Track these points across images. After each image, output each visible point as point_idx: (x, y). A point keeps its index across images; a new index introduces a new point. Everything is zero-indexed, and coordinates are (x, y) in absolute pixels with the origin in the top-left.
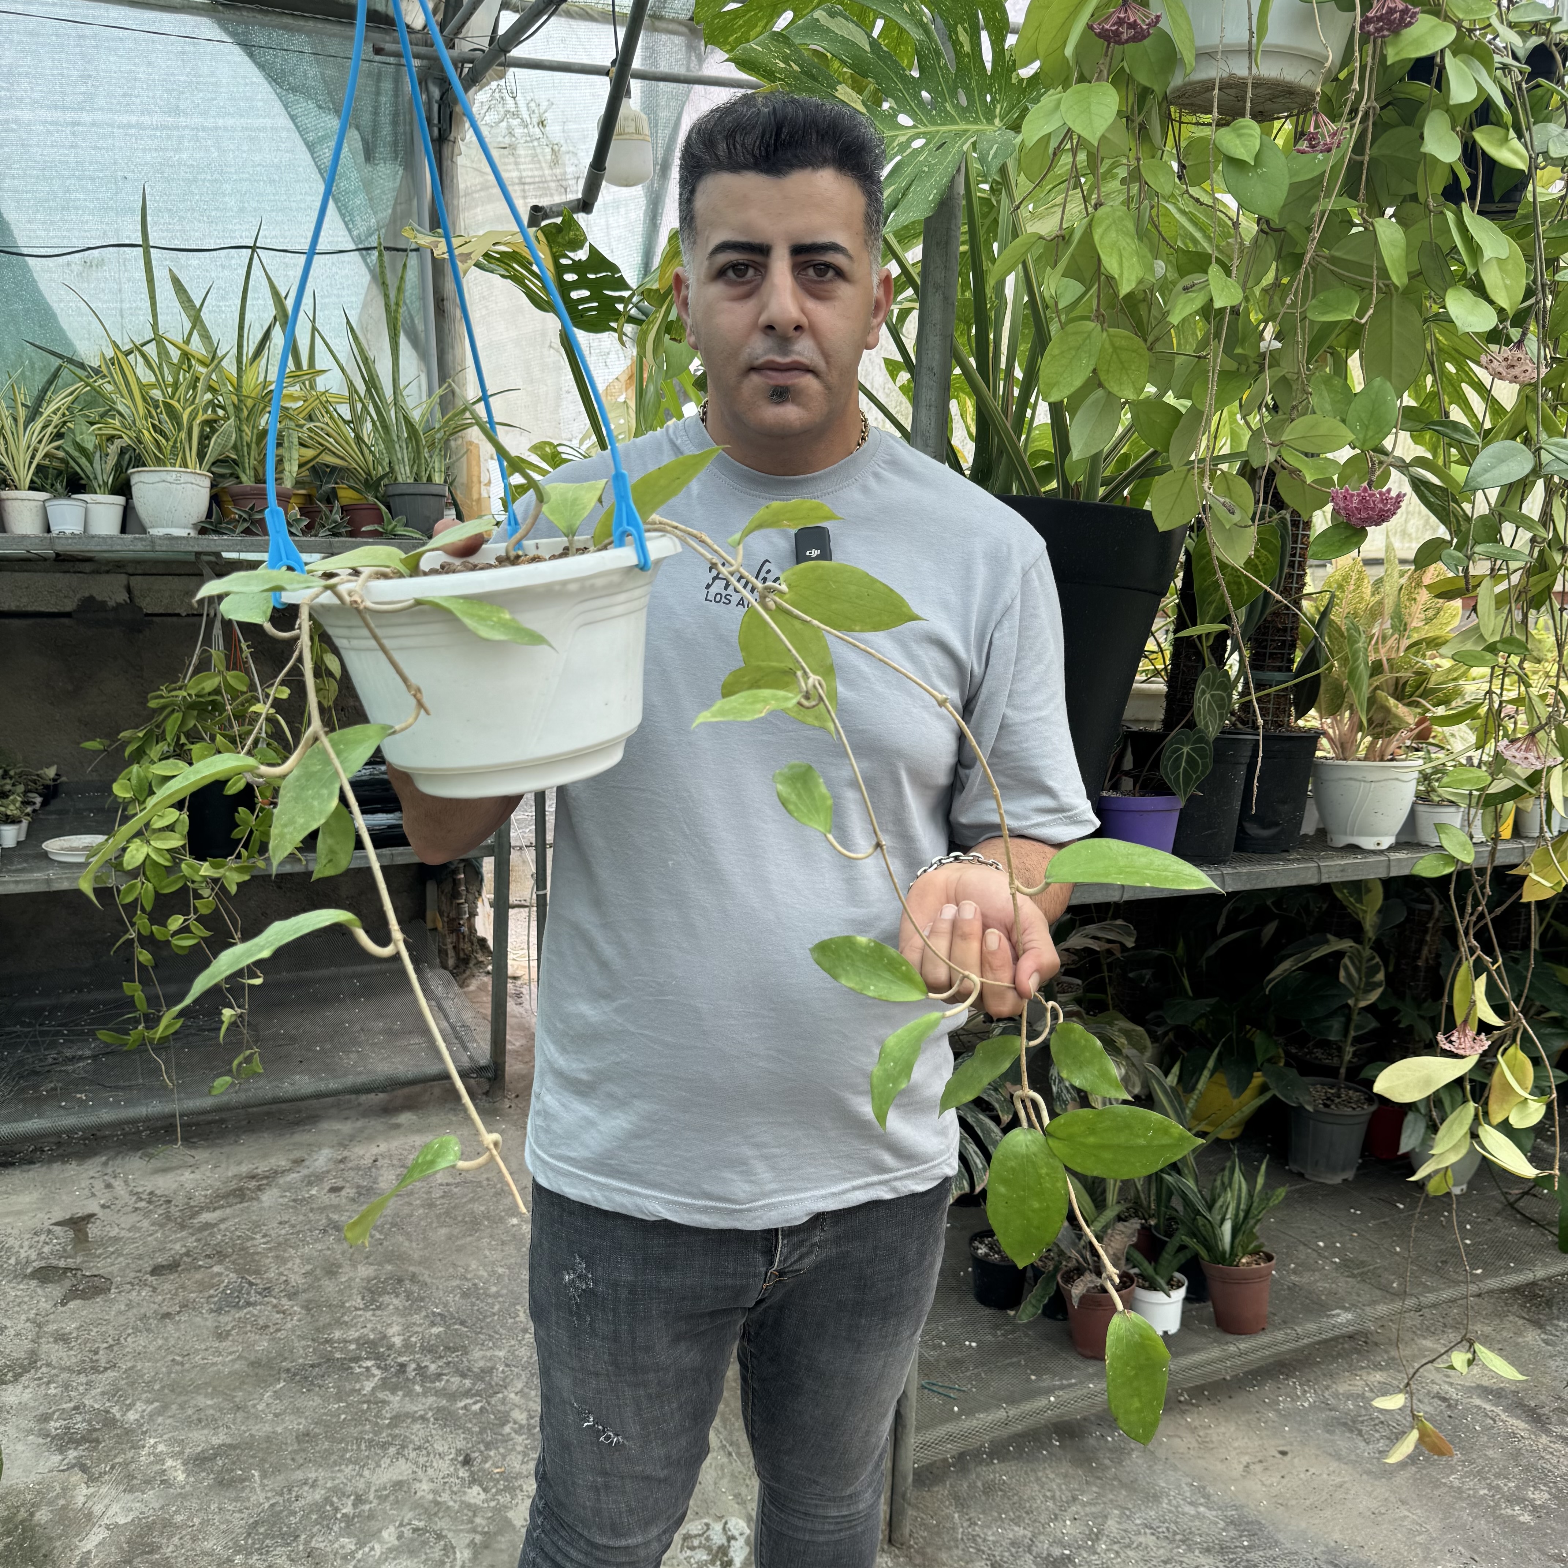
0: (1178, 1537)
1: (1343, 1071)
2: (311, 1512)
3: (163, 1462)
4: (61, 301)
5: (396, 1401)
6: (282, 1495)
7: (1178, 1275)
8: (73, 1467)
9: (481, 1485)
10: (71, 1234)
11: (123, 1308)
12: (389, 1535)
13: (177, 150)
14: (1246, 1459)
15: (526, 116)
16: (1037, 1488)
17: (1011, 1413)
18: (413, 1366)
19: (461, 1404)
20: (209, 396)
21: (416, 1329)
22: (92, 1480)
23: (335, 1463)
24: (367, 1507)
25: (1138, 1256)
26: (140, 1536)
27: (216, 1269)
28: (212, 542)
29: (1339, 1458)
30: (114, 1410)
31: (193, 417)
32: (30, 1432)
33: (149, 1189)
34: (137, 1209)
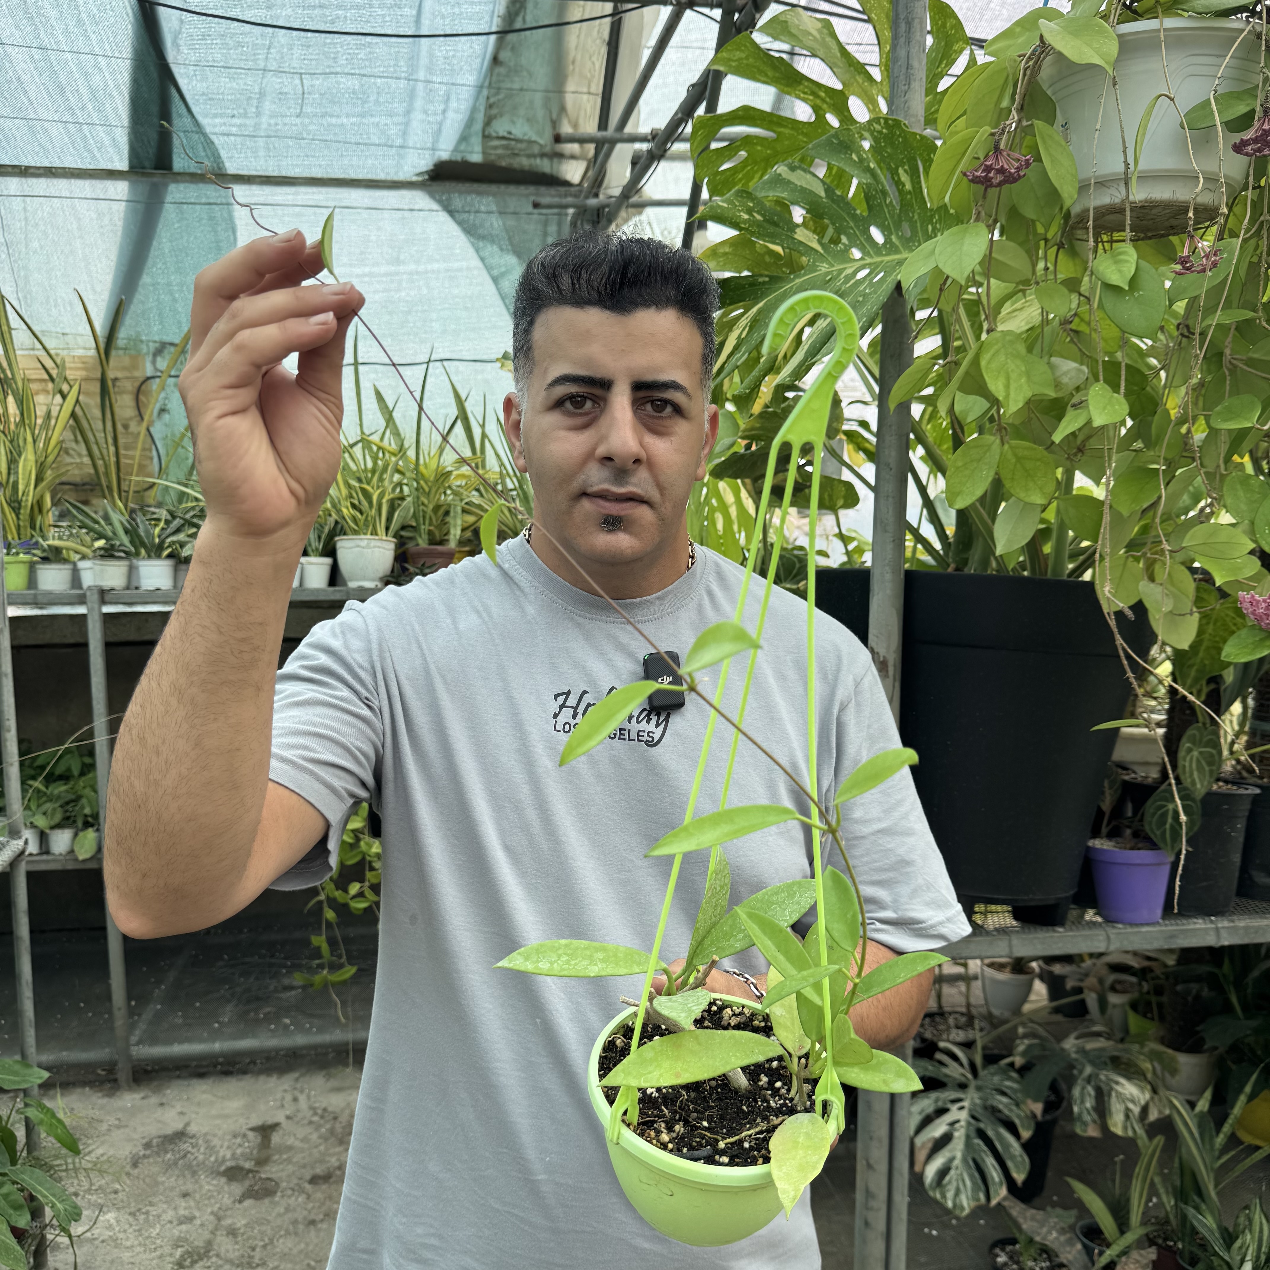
10: (259, 1139)
11: (282, 1210)
13: (398, 290)
20: (397, 477)
31: (382, 496)
33: (324, 1105)
34: (311, 1123)
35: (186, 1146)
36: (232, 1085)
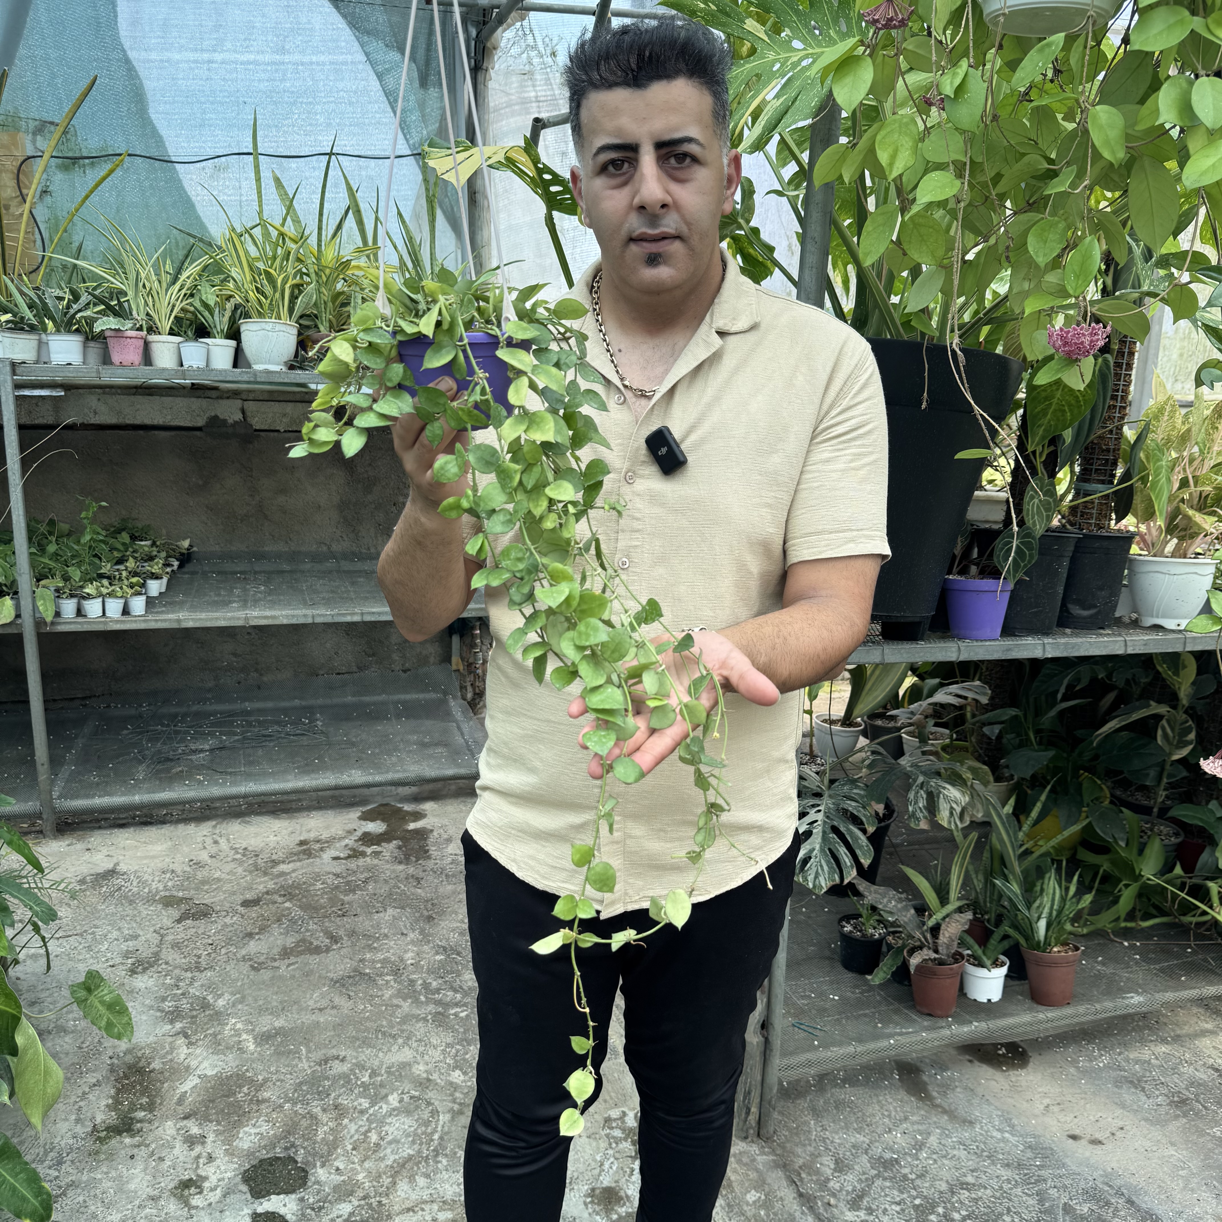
0: (985, 1154)
1: (1155, 810)
2: (340, 1078)
3: (240, 1035)
4: (198, 195)
5: (406, 1006)
6: (320, 1065)
7: (1003, 958)
8: (179, 1034)
9: (461, 1070)
11: (220, 927)
12: (393, 1099)
13: (282, 80)
14: (1046, 1101)
15: (542, 49)
16: (877, 1107)
17: (858, 1049)
18: (420, 982)
19: (452, 1011)
20: (297, 266)
21: (425, 955)
22: (190, 1044)
23: (359, 1047)
24: (379, 1079)
25: (970, 940)
26: (221, 1084)
27: (287, 905)
28: (299, 376)
29: (1123, 1106)
30: (209, 997)
31: (285, 281)
32: (151, 1007)
33: (244, 845)
34: (234, 860)
35: (119, 881)
36: (152, 832)
